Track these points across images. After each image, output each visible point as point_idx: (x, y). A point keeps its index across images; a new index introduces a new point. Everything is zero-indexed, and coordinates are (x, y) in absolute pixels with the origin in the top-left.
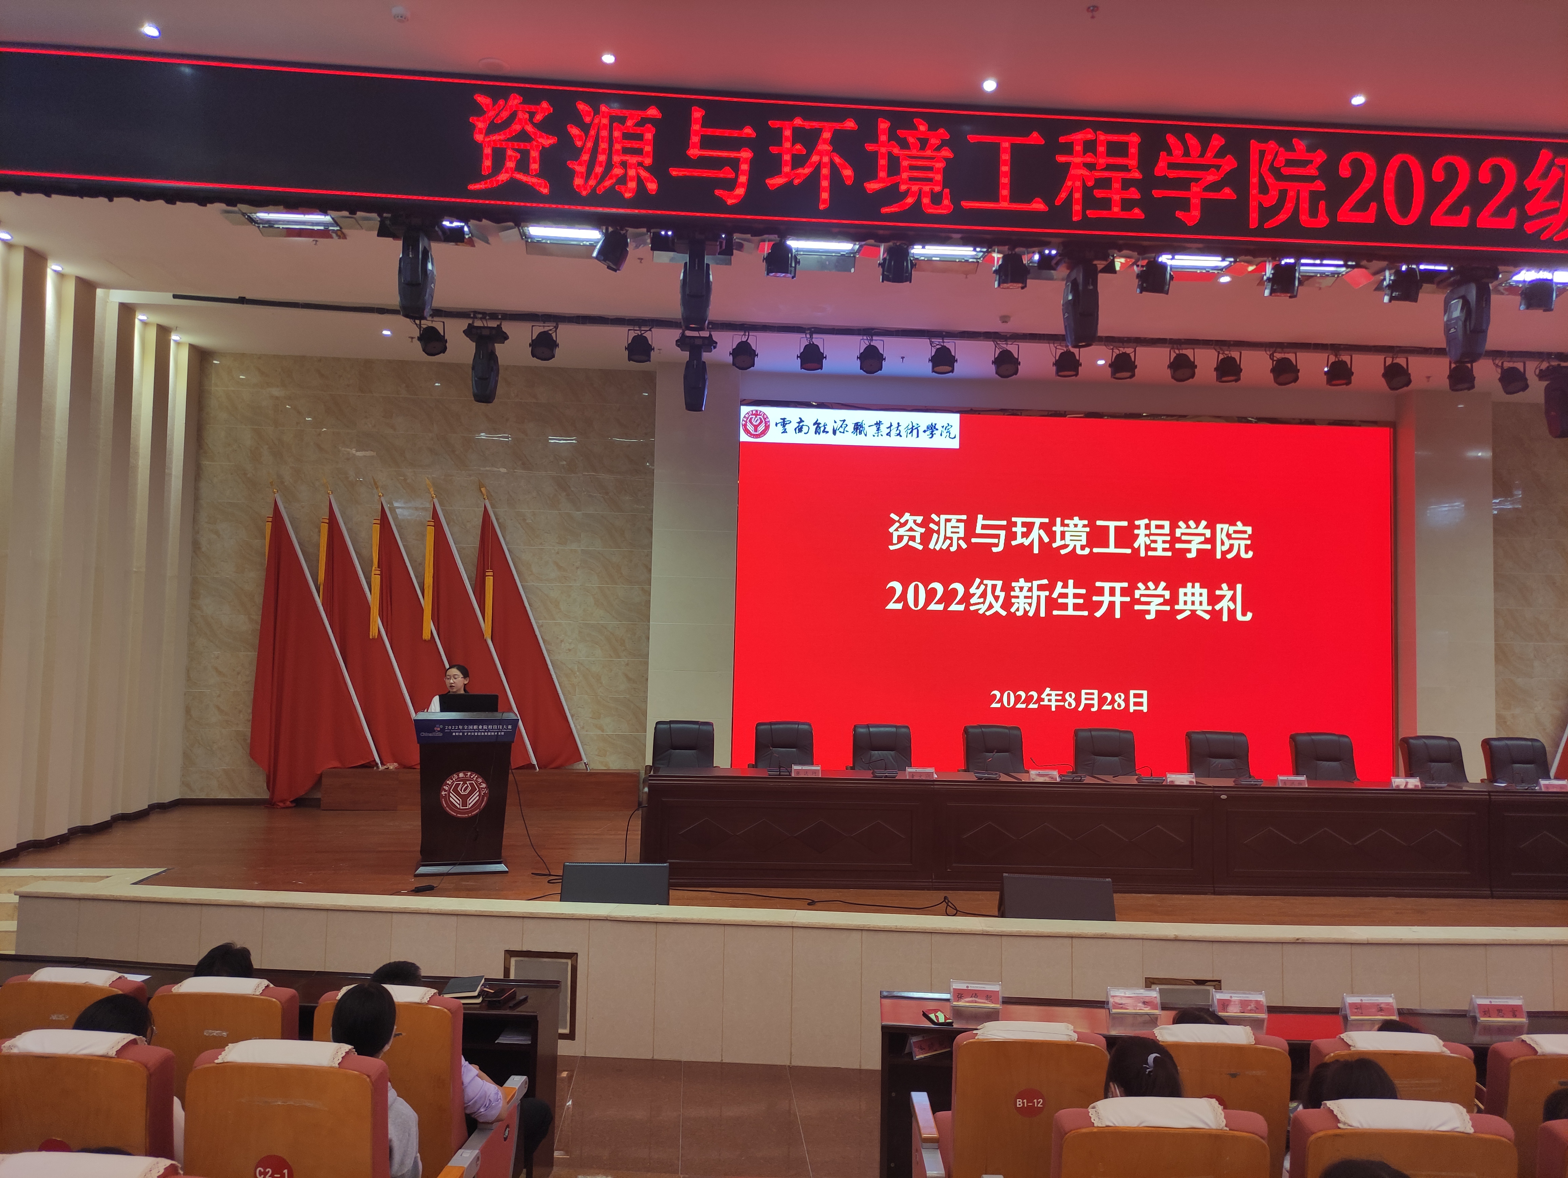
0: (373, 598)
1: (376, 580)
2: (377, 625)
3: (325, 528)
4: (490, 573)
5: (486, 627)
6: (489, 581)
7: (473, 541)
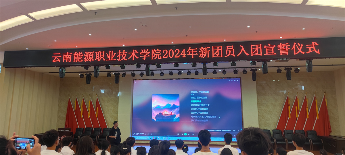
0: (82, 112)
1: (82, 109)
2: (82, 116)
3: (76, 102)
4: (97, 108)
5: (97, 115)
6: (97, 109)
7: (95, 103)
